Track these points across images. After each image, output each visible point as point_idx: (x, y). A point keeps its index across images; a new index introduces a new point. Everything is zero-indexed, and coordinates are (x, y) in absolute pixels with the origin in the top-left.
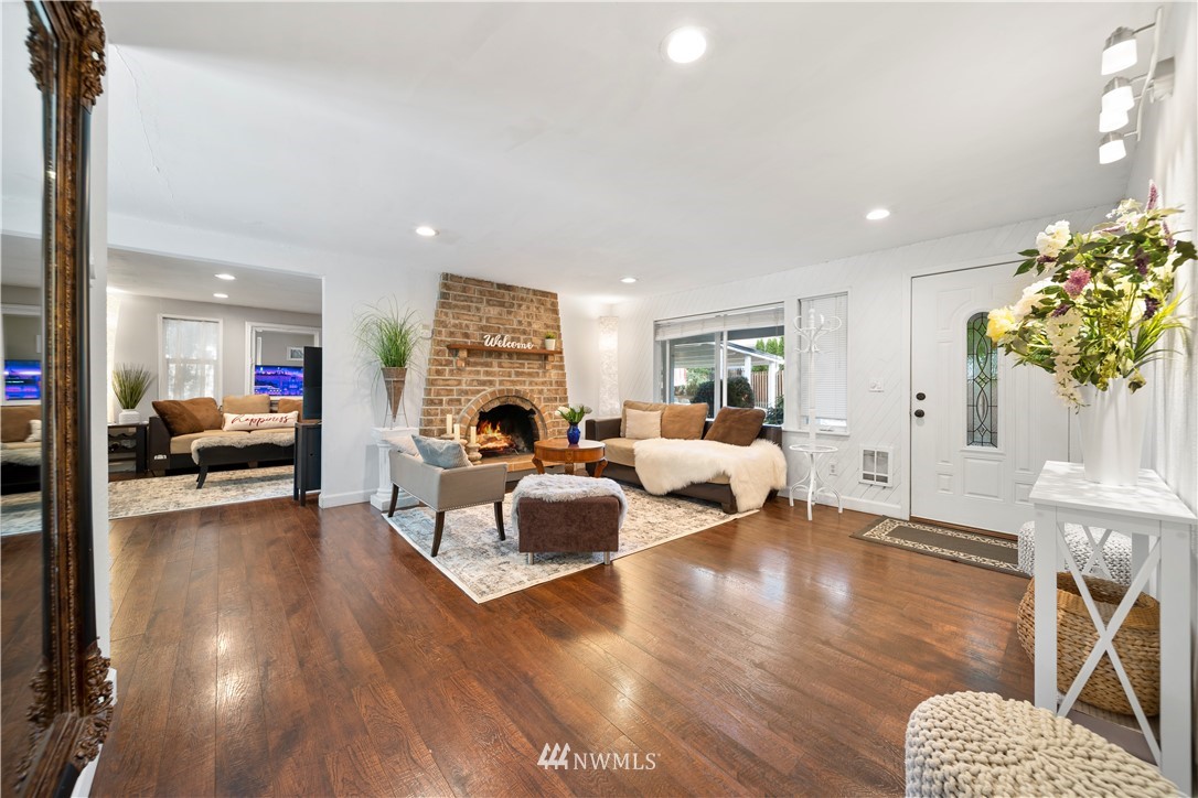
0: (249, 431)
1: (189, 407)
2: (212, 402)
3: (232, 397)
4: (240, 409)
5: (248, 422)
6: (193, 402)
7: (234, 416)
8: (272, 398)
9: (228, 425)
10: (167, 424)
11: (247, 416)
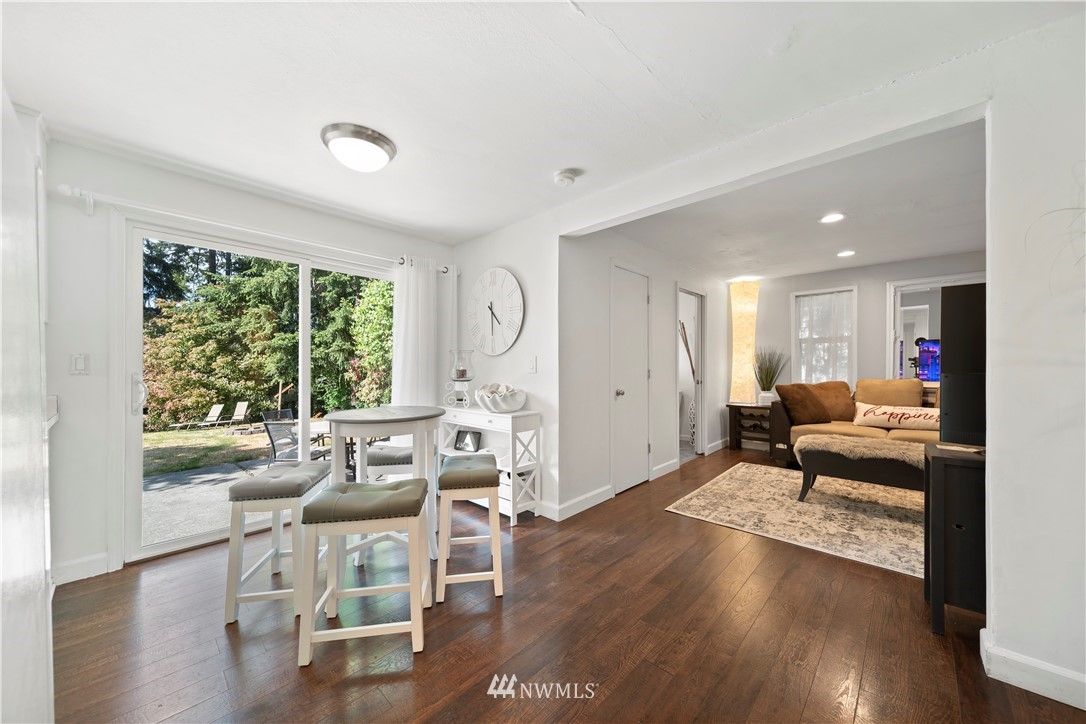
0: (888, 429)
1: (816, 392)
2: (845, 386)
3: (868, 382)
4: (878, 399)
5: (886, 417)
6: (822, 386)
7: (869, 407)
8: (927, 385)
9: (859, 418)
10: (787, 411)
11: (885, 408)
